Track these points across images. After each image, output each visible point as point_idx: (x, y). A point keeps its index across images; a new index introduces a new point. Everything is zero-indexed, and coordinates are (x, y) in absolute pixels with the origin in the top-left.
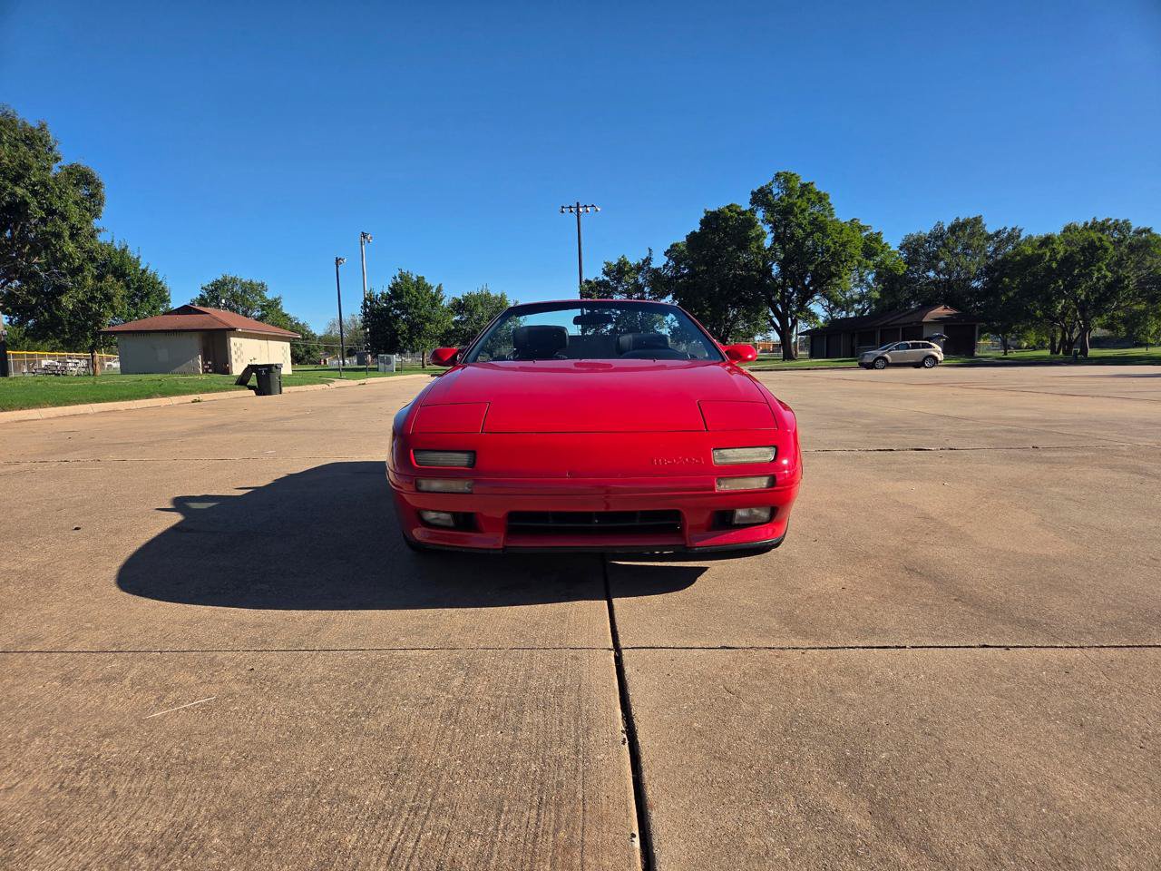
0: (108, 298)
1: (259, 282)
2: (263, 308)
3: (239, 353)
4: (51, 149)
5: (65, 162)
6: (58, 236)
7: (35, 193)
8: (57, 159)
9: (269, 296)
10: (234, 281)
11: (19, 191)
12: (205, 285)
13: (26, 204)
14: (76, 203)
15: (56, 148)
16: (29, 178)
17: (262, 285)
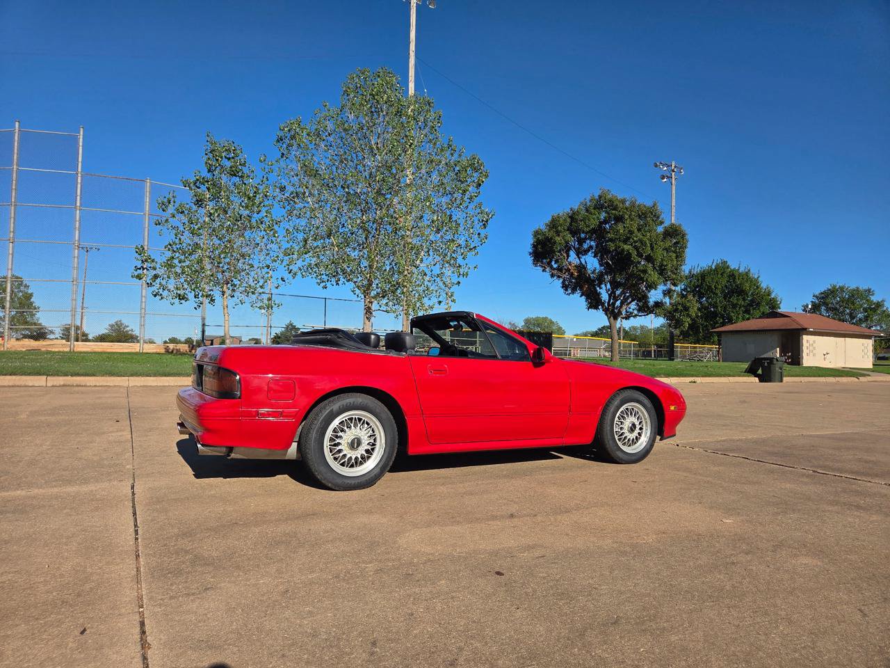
0: (686, 309)
1: (866, 288)
2: (865, 310)
3: (811, 348)
4: (658, 218)
5: (667, 224)
6: (645, 272)
7: (636, 248)
8: (662, 223)
9: (874, 299)
10: (842, 289)
11: (626, 247)
12: (817, 293)
13: (629, 255)
14: (666, 250)
15: (661, 217)
16: (633, 239)
17: (869, 290)
